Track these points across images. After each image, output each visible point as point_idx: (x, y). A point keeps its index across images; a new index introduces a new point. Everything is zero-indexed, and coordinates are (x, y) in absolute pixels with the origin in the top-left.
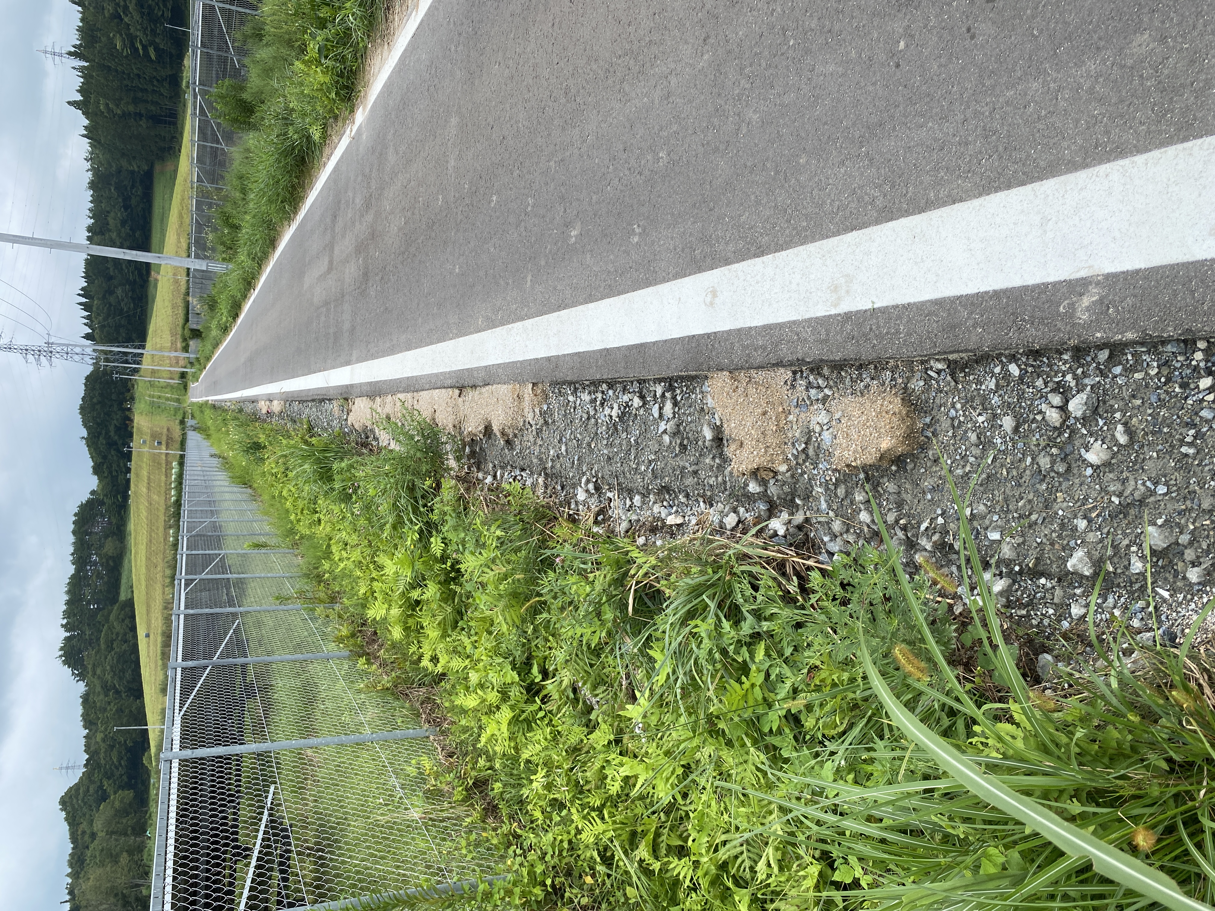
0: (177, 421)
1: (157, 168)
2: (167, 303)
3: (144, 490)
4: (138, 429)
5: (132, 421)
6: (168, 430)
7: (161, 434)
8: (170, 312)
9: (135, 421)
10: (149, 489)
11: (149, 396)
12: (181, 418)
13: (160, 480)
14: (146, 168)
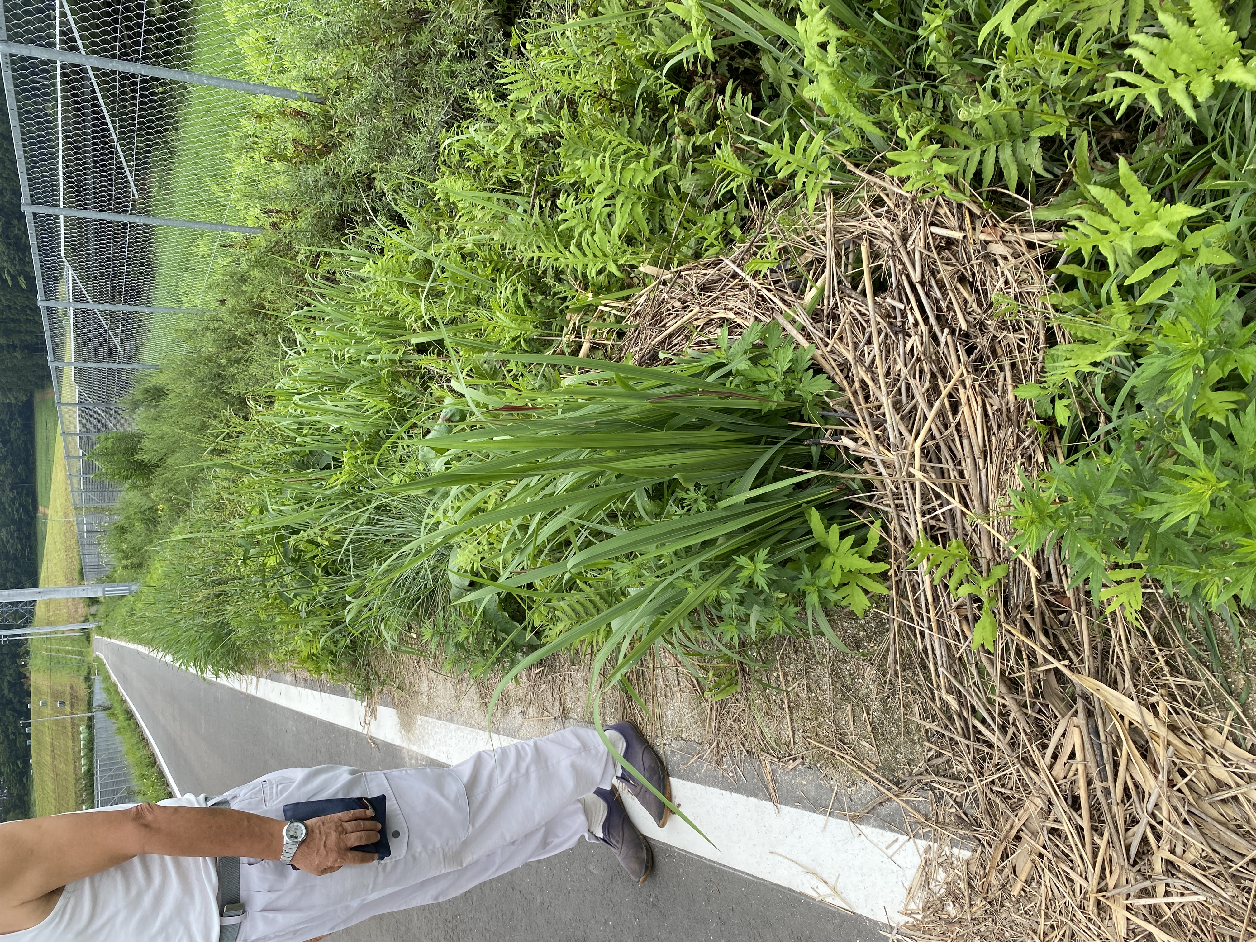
0: (82, 678)
1: (38, 396)
2: (59, 546)
3: (49, 759)
4: (36, 688)
5: (28, 678)
6: (72, 687)
7: (64, 693)
8: (63, 555)
9: (32, 679)
10: (53, 757)
11: (46, 650)
12: (85, 674)
13: (66, 746)
14: (24, 399)
